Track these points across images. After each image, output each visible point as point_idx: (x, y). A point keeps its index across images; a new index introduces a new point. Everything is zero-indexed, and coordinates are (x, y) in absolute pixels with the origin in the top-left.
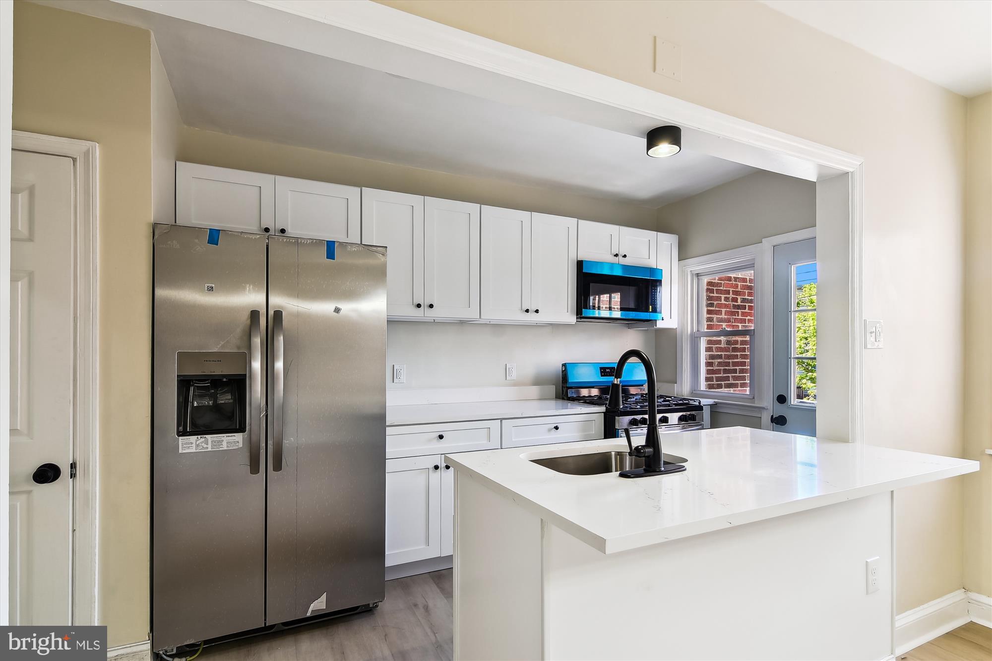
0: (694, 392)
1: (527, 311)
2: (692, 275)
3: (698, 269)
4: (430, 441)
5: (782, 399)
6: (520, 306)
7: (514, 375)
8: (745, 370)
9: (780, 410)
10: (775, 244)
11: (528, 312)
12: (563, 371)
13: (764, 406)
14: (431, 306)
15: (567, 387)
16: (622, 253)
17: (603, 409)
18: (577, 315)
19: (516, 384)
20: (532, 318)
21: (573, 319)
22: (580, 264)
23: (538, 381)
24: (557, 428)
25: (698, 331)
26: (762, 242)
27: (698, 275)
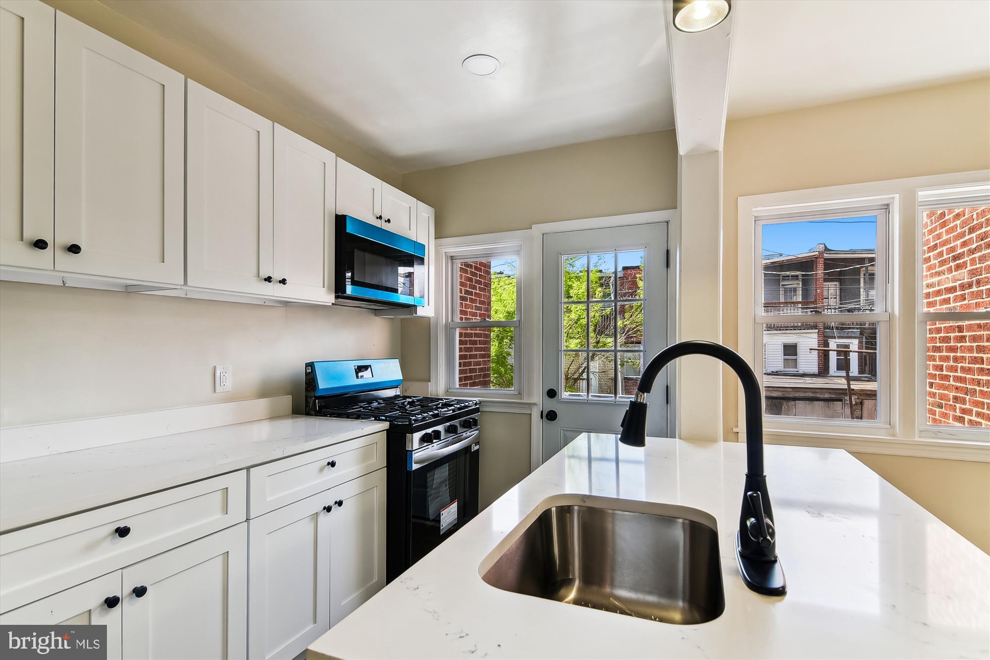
0: (449, 390)
1: (269, 279)
2: (447, 256)
3: (453, 250)
4: (91, 547)
5: (552, 394)
6: (255, 271)
7: (228, 384)
8: (467, 363)
9: (551, 404)
10: (544, 232)
11: (270, 282)
12: (307, 374)
13: (535, 402)
14: (74, 249)
15: (314, 396)
16: (385, 217)
17: (386, 425)
18: (335, 293)
19: (230, 398)
20: (275, 291)
21: (329, 298)
22: (340, 221)
23: (266, 391)
24: (333, 464)
25: (452, 321)
26: (531, 228)
27: (452, 258)
